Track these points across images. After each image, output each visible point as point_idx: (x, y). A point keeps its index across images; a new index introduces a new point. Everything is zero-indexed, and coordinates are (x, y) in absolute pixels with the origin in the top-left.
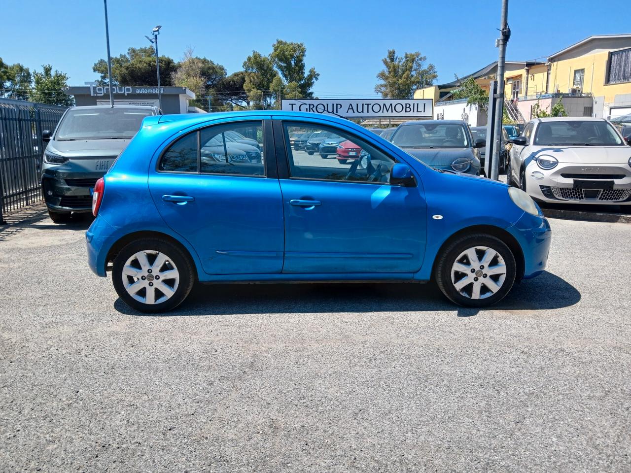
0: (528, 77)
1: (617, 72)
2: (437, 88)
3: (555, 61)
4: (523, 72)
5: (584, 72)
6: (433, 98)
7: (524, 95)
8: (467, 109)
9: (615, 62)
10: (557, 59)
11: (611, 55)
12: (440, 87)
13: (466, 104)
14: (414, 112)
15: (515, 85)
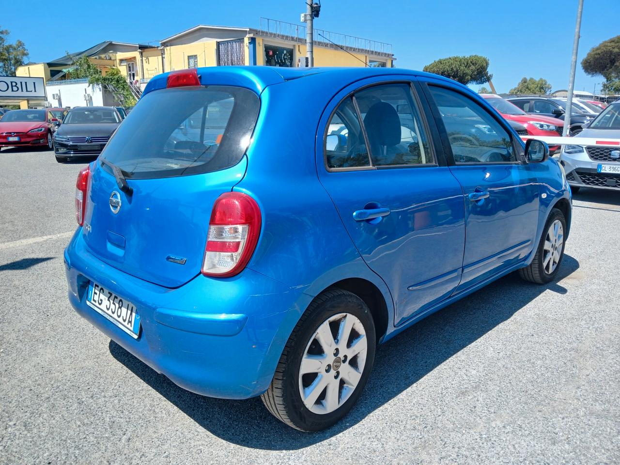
0: (142, 60)
1: (226, 60)
2: (47, 65)
3: (167, 46)
4: (136, 54)
5: (197, 58)
6: (44, 76)
7: (141, 78)
8: (89, 90)
9: (223, 51)
10: (169, 44)
11: (218, 44)
12: (50, 65)
13: (87, 84)
14: (22, 91)
15: (130, 67)
